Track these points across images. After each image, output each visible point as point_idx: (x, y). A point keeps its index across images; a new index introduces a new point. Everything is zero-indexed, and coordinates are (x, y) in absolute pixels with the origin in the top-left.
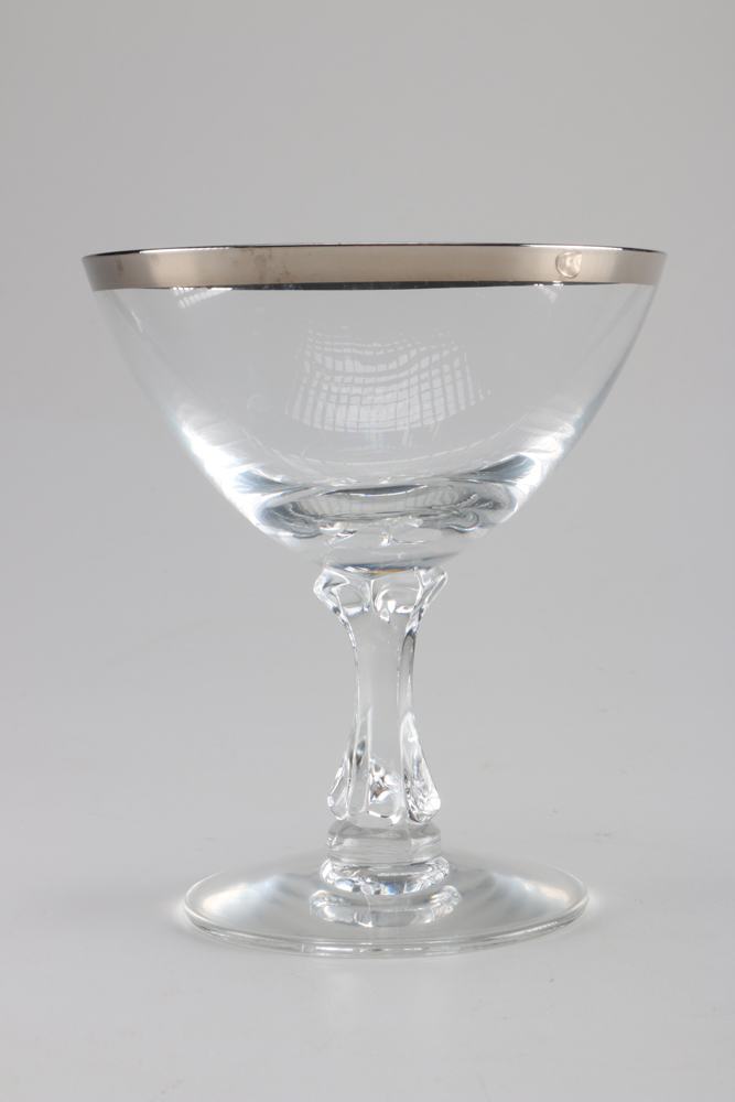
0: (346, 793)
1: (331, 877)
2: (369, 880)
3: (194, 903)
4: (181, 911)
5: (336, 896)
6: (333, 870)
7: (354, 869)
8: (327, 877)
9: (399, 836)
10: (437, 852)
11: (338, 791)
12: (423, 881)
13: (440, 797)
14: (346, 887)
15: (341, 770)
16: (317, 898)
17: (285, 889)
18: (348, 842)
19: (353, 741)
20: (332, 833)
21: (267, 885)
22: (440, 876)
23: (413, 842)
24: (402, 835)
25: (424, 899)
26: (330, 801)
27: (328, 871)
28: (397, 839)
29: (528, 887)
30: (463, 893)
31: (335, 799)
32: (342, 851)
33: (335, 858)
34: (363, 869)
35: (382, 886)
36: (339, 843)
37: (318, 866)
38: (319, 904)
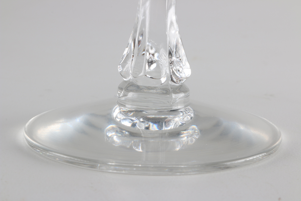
0: (130, 64)
1: (119, 117)
2: (141, 120)
3: (30, 132)
4: (22, 136)
5: (121, 129)
6: (120, 112)
7: (131, 111)
8: (116, 117)
9: (165, 92)
10: (187, 104)
11: (125, 62)
12: (176, 121)
13: (191, 68)
14: (127, 124)
15: (127, 49)
16: (109, 130)
17: (89, 124)
18: (130, 95)
19: (135, 31)
20: (121, 89)
21: (78, 121)
22: (187, 118)
23: (174, 96)
24: (166, 91)
25: (176, 134)
26: (120, 69)
27: (116, 113)
28: (163, 94)
29: (242, 128)
30: (201, 131)
31: (123, 67)
32: (125, 100)
33: (121, 105)
34: (137, 113)
35: (151, 124)
36: (125, 95)
37: (111, 109)
38: (110, 134)
